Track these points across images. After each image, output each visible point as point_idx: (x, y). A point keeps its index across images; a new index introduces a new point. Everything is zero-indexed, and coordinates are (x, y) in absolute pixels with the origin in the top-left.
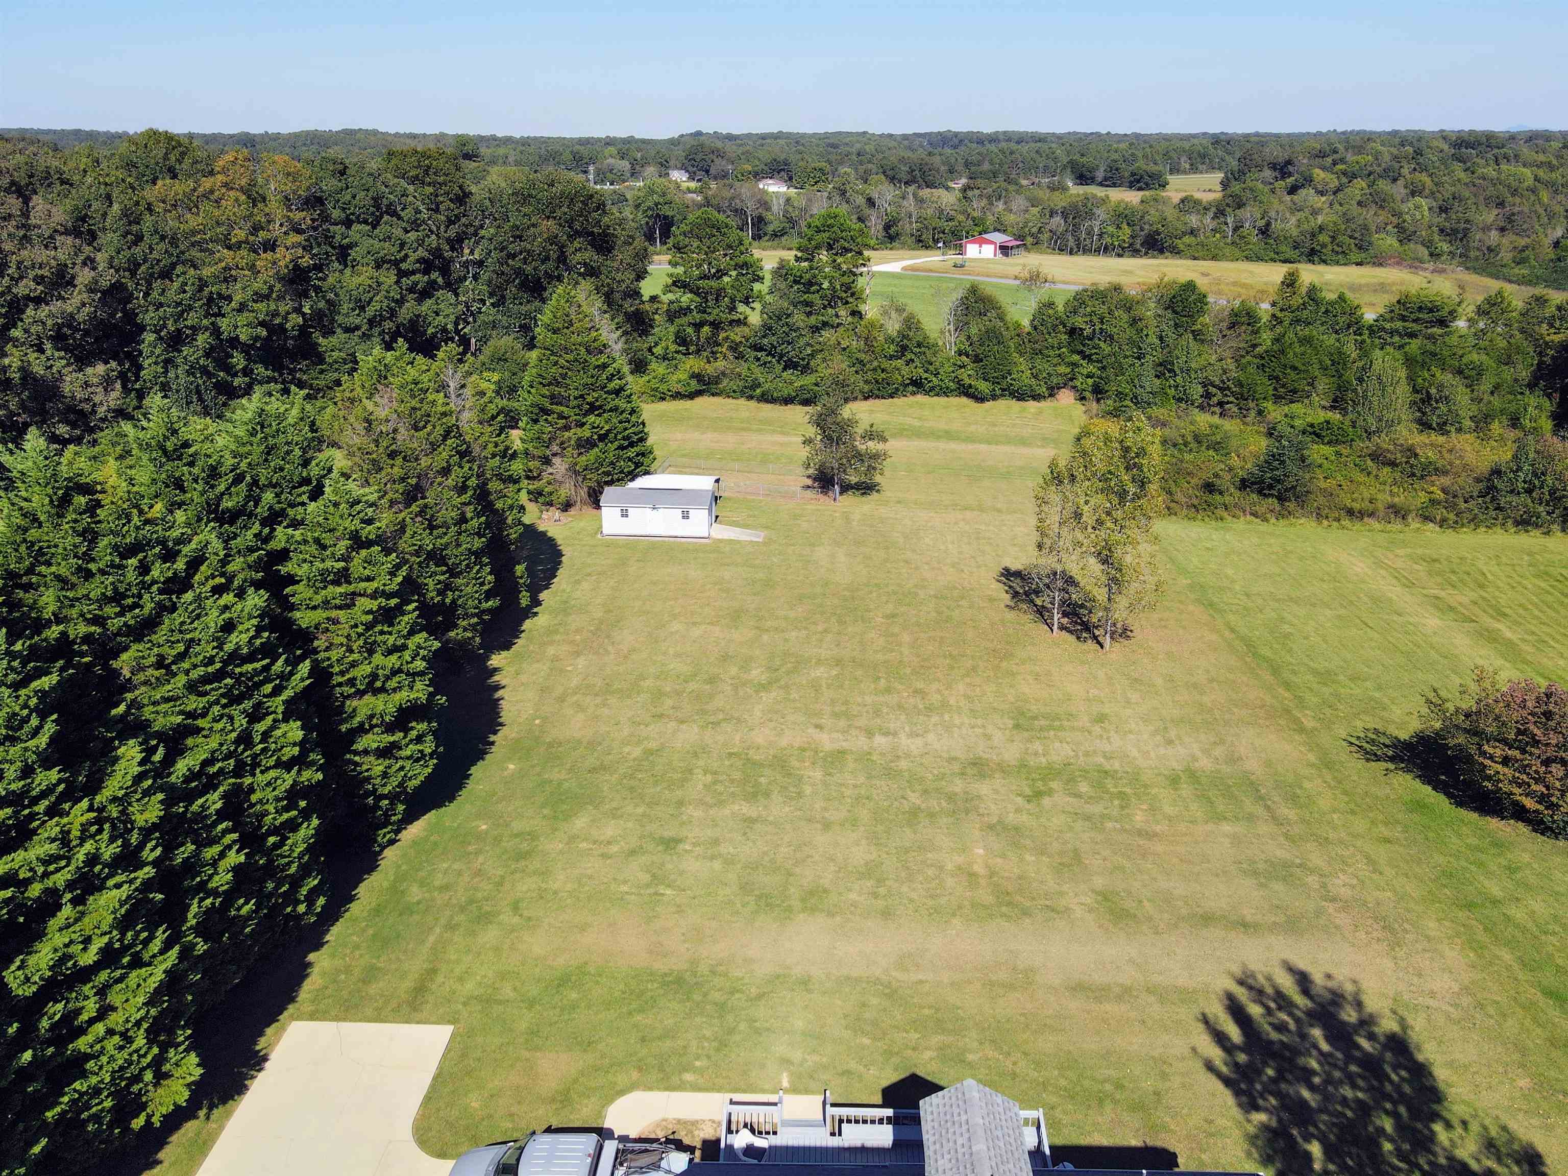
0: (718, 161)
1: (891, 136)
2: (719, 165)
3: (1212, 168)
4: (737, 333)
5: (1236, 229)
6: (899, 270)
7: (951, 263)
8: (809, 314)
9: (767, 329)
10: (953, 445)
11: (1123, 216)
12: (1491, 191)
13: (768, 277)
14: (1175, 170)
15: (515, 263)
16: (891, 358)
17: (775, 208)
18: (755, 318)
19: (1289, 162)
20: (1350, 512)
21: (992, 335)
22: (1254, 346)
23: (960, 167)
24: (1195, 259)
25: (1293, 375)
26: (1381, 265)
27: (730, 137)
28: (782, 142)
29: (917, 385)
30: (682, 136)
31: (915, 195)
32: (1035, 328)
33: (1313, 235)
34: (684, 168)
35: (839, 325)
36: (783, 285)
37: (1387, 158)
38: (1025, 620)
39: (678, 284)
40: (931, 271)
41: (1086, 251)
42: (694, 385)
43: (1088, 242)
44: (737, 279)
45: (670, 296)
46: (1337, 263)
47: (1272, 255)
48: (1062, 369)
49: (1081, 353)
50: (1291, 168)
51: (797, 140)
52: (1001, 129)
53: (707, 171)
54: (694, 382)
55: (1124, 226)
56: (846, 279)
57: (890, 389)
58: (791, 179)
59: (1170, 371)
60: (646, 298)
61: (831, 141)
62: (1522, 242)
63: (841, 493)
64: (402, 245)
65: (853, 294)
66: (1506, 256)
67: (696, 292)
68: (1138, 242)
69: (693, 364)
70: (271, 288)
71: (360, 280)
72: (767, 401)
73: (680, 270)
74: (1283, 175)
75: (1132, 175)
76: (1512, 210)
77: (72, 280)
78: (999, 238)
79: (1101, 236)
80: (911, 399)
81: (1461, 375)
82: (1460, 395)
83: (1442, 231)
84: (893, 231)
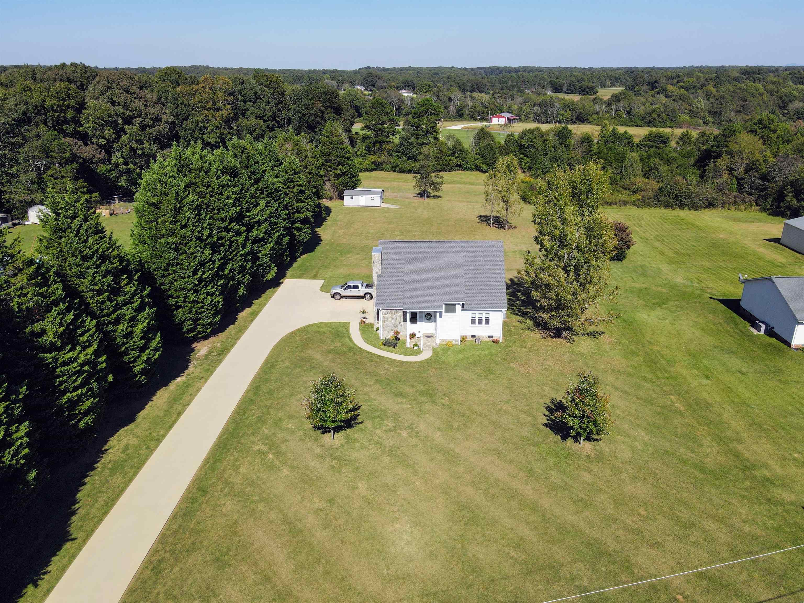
0: (379, 81)
1: (465, 69)
2: (379, 83)
3: (621, 85)
4: (389, 147)
5: (616, 111)
6: (460, 129)
7: (483, 126)
8: (418, 139)
9: (401, 144)
10: (471, 186)
11: (570, 107)
12: (741, 95)
14: (603, 86)
15: (305, 118)
16: (449, 155)
17: (406, 103)
18: (396, 140)
19: (656, 82)
20: (607, 203)
21: (489, 147)
24: (597, 125)
26: (680, 128)
27: (385, 70)
28: (410, 72)
29: (460, 167)
30: (360, 69)
31: (471, 97)
32: (506, 144)
33: (650, 114)
34: (362, 84)
35: (429, 143)
36: (407, 127)
38: (484, 225)
39: (366, 127)
43: (551, 118)
44: (390, 125)
45: (364, 132)
46: (660, 127)
47: (632, 123)
49: (524, 154)
50: (657, 85)
51: (418, 71)
53: (374, 86)
54: (373, 165)
55: (568, 111)
57: (449, 168)
58: (414, 90)
59: (556, 159)
60: (354, 133)
61: (435, 71)
62: (747, 118)
63: (427, 198)
64: (265, 110)
65: (435, 131)
67: (374, 130)
68: (574, 117)
69: (372, 158)
70: (221, 125)
71: (250, 122)
72: (401, 172)
74: (654, 88)
75: (580, 87)
76: (745, 103)
77: (161, 119)
78: (507, 115)
79: (557, 116)
80: (457, 172)
81: (668, 162)
82: (664, 169)
83: (710, 112)
84: (461, 113)
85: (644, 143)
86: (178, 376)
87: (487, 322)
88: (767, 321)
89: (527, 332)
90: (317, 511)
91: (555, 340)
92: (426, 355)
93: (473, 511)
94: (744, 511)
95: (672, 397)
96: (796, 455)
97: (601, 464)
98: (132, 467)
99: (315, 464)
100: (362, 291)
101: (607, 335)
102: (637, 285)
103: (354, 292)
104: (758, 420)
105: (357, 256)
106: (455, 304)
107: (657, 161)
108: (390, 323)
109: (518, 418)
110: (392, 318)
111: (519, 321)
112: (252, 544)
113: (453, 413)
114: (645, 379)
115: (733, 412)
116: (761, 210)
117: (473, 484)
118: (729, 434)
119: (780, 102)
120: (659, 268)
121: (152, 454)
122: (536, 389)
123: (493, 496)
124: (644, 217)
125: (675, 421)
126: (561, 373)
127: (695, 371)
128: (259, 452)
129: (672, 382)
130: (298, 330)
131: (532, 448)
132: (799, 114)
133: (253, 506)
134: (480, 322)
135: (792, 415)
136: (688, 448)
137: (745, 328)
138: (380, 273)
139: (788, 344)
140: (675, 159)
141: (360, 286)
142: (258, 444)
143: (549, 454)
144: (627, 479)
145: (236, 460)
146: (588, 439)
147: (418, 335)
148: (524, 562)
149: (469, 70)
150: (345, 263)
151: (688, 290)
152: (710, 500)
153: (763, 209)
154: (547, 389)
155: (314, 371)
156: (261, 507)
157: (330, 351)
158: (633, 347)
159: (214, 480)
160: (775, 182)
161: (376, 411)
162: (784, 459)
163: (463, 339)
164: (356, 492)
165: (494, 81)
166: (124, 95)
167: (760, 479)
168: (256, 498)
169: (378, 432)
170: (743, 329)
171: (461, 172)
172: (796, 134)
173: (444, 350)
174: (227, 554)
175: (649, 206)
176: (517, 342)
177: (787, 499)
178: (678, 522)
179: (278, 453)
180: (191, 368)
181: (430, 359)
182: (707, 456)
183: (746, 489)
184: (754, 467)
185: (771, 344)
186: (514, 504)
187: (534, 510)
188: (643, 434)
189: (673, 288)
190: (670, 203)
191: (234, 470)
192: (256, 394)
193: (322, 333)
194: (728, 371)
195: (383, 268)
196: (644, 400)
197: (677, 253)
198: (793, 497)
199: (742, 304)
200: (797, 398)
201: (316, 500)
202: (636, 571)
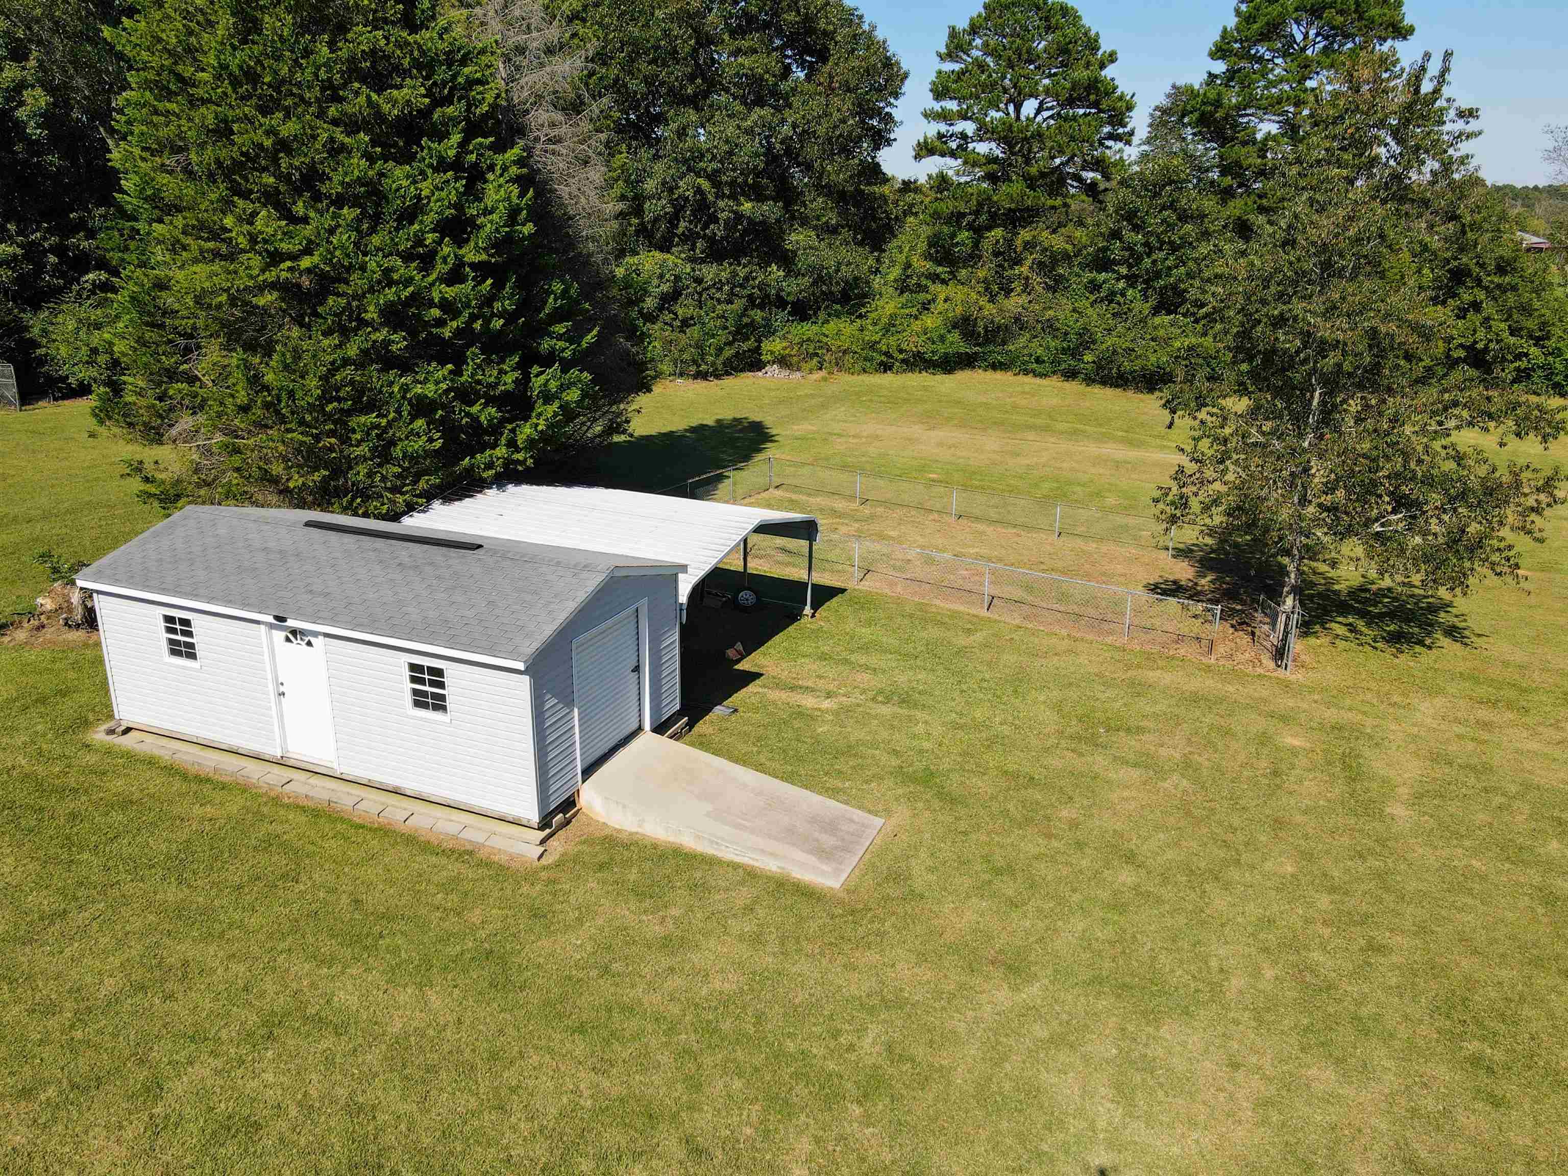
42: (956, 343)
54: (955, 337)
63: (1306, 629)
69: (958, 299)
72: (1105, 381)
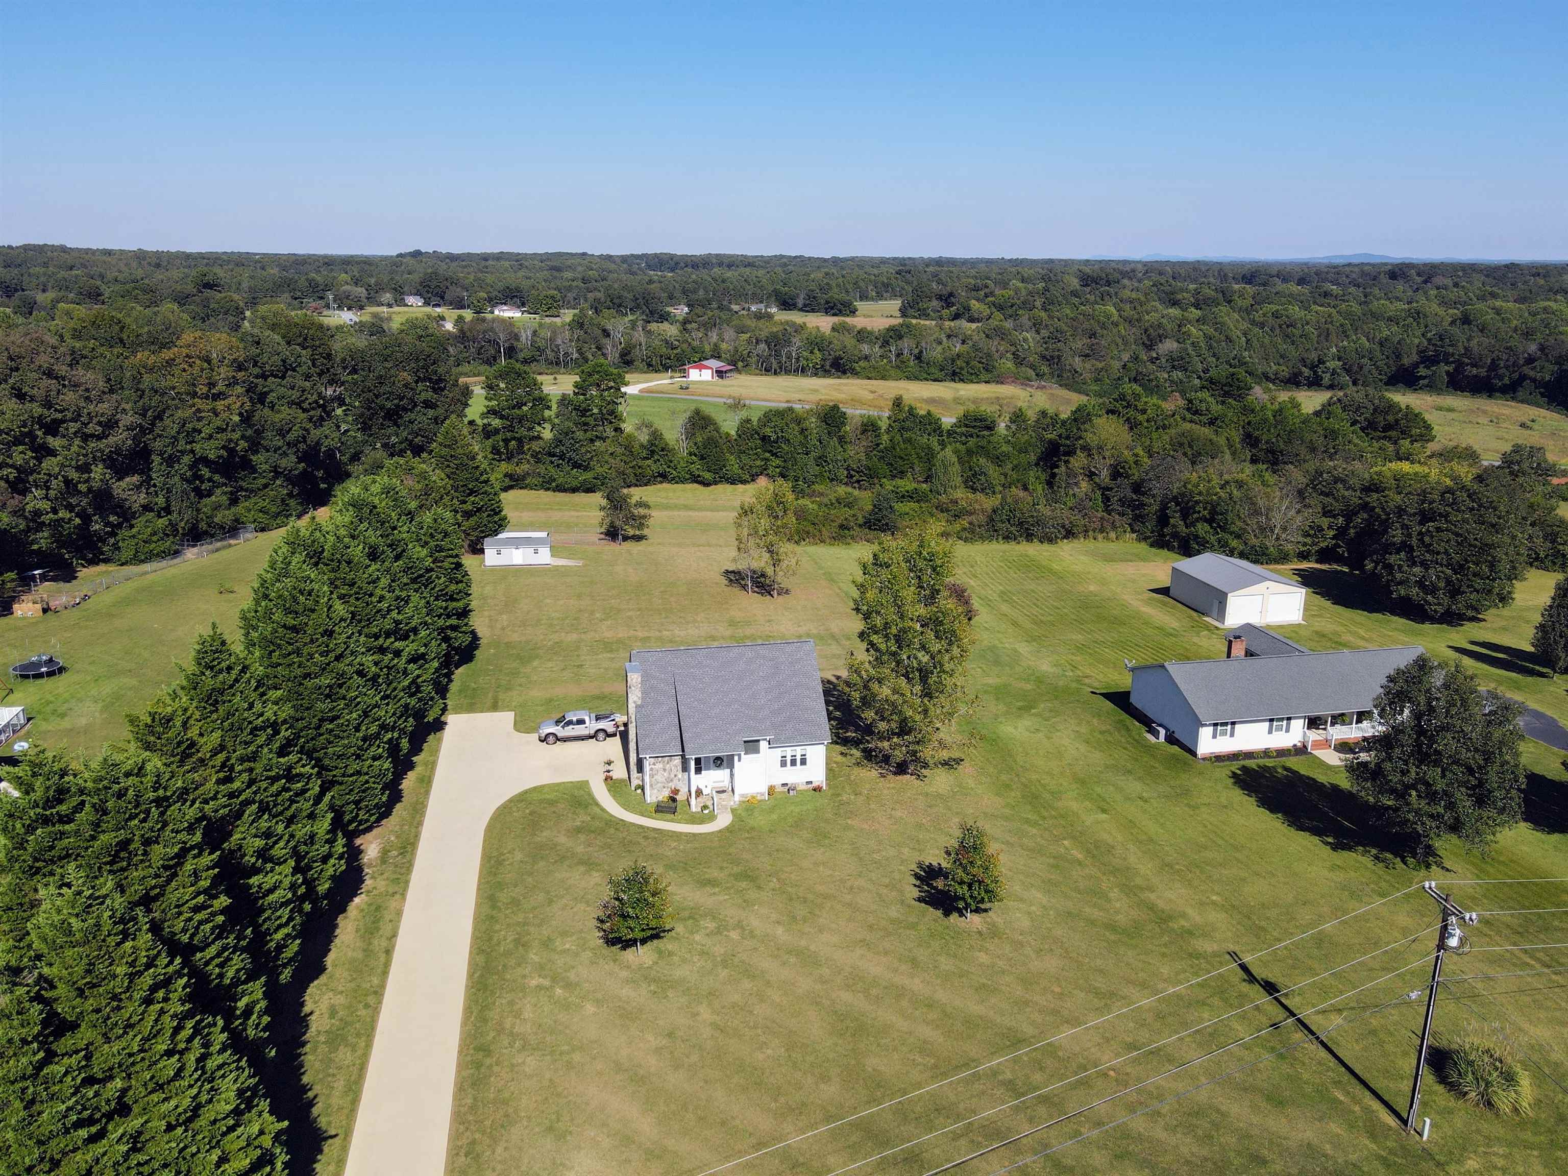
1: (609, 258)
2: (452, 290)
3: (894, 296)
4: (536, 446)
5: (898, 355)
6: (636, 392)
7: (677, 386)
8: (586, 431)
9: (558, 442)
10: (690, 513)
11: (817, 343)
12: (1086, 325)
13: (554, 407)
14: (864, 297)
15: (380, 402)
16: (644, 458)
17: (523, 338)
18: (547, 434)
19: (951, 295)
21: (711, 442)
22: (878, 445)
23: (677, 294)
24: (869, 378)
25: (901, 462)
26: (1002, 383)
27: (451, 258)
29: (663, 477)
30: (400, 255)
31: (645, 329)
32: (739, 436)
33: (953, 361)
34: (418, 293)
35: (607, 437)
36: (566, 412)
37: (1024, 292)
38: (736, 590)
39: (492, 412)
40: (662, 392)
41: (788, 372)
42: (508, 482)
43: (788, 364)
44: (532, 408)
45: (485, 421)
46: (972, 382)
47: (925, 376)
48: (758, 463)
49: (770, 452)
50: (953, 300)
52: (714, 252)
53: (442, 298)
54: (507, 480)
55: (816, 351)
56: (610, 407)
57: (645, 480)
58: (522, 303)
59: (826, 461)
61: (554, 263)
62: (1100, 365)
63: (623, 542)
64: (303, 391)
65: (615, 417)
66: (1087, 376)
67: (504, 417)
68: (828, 363)
72: (560, 491)
73: (494, 403)
74: (949, 305)
75: (827, 302)
76: (1094, 341)
77: (117, 422)
78: (715, 364)
79: (798, 359)
80: (659, 486)
81: (998, 460)
82: (993, 472)
83: (1044, 357)
84: (628, 358)
85: (958, 430)
86: (356, 895)
87: (803, 762)
88: (1165, 723)
89: (856, 770)
90: (658, 1051)
91: (899, 778)
92: (723, 821)
93: (857, 1019)
94: (1165, 971)
95: (1066, 842)
96: (1214, 898)
97: (996, 940)
98: (358, 1035)
99: (626, 992)
100: (592, 726)
101: (965, 763)
102: (990, 681)
103: (579, 730)
104: (1168, 859)
105: (550, 664)
106: (758, 741)
107: (982, 461)
108: (660, 777)
109: (880, 896)
110: (665, 770)
111: (842, 754)
112: (587, 1104)
113: (791, 899)
114: (1027, 821)
115: (1140, 854)
116: (1139, 540)
117: (848, 987)
118: (1138, 881)
119: (1145, 338)
120: (1015, 651)
121: (378, 1013)
122: (892, 852)
123: (877, 997)
124: (977, 559)
125: (1074, 873)
126: (919, 826)
127: (1087, 803)
128: (540, 987)
129: (1063, 822)
130: (511, 801)
131: (908, 932)
132: (1173, 360)
133: (565, 1058)
134: (793, 763)
135: (1206, 848)
136: (1095, 905)
137: (1140, 734)
138: (639, 703)
139: (1194, 754)
140: (1007, 456)
141: (587, 719)
142: (533, 978)
143: (932, 936)
144: (1031, 953)
145: (511, 1003)
146: (977, 911)
147: (706, 791)
148: (935, 1066)
149: (618, 261)
150: (535, 678)
151: (1061, 683)
152: (1128, 964)
153: (1143, 538)
154: (906, 850)
155: (567, 863)
156: (577, 1057)
157: (579, 830)
158: (1004, 777)
159: (492, 1034)
160: (1154, 496)
161: (684, 909)
162: (1202, 904)
163: (771, 790)
164: (699, 1018)
165: (671, 288)
166: (46, 382)
167: (1179, 931)
168: (566, 1048)
169: (697, 937)
170: (1137, 737)
171: (664, 485)
172: (1174, 415)
173: (747, 810)
174: (558, 1120)
175: (982, 538)
176: (847, 788)
177: (1209, 950)
178: (1097, 993)
179: (569, 986)
180: (368, 883)
181: (732, 825)
182: (1117, 912)
183: (1165, 945)
184: (1170, 918)
185: (1173, 756)
186: (904, 1003)
187: (930, 1006)
188: (1039, 895)
189: (1039, 680)
190: (1011, 532)
191: (515, 1017)
192: (494, 907)
193: (552, 803)
194: (1128, 799)
195: (645, 693)
196: (1032, 850)
197: (1037, 623)
198: (1216, 947)
199: (1133, 700)
200: (1209, 827)
201: (650, 1037)
202: (1060, 1054)
